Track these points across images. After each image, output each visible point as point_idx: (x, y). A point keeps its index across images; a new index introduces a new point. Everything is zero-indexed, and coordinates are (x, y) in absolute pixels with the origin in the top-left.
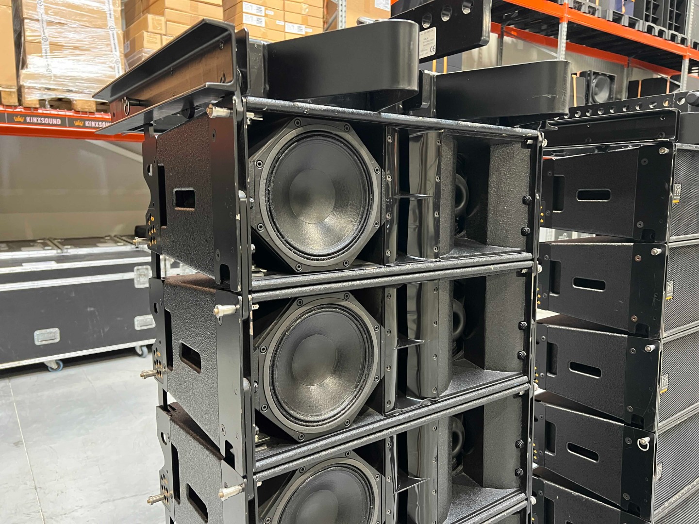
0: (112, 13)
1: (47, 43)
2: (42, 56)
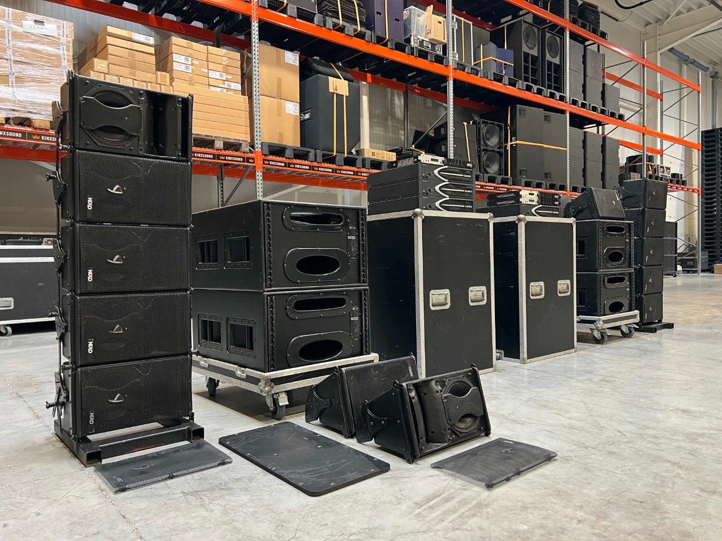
0: (66, 57)
1: (14, 76)
2: (9, 86)
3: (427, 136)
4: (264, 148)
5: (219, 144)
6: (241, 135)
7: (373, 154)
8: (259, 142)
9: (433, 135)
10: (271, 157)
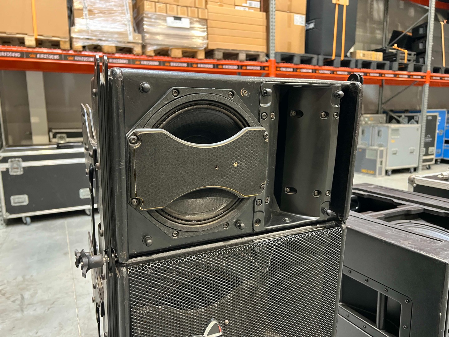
1: (87, 10)
2: (83, 18)
3: (406, 36)
4: (277, 56)
5: (242, 57)
6: (259, 48)
7: (364, 55)
8: (273, 52)
9: (411, 34)
10: (282, 65)
